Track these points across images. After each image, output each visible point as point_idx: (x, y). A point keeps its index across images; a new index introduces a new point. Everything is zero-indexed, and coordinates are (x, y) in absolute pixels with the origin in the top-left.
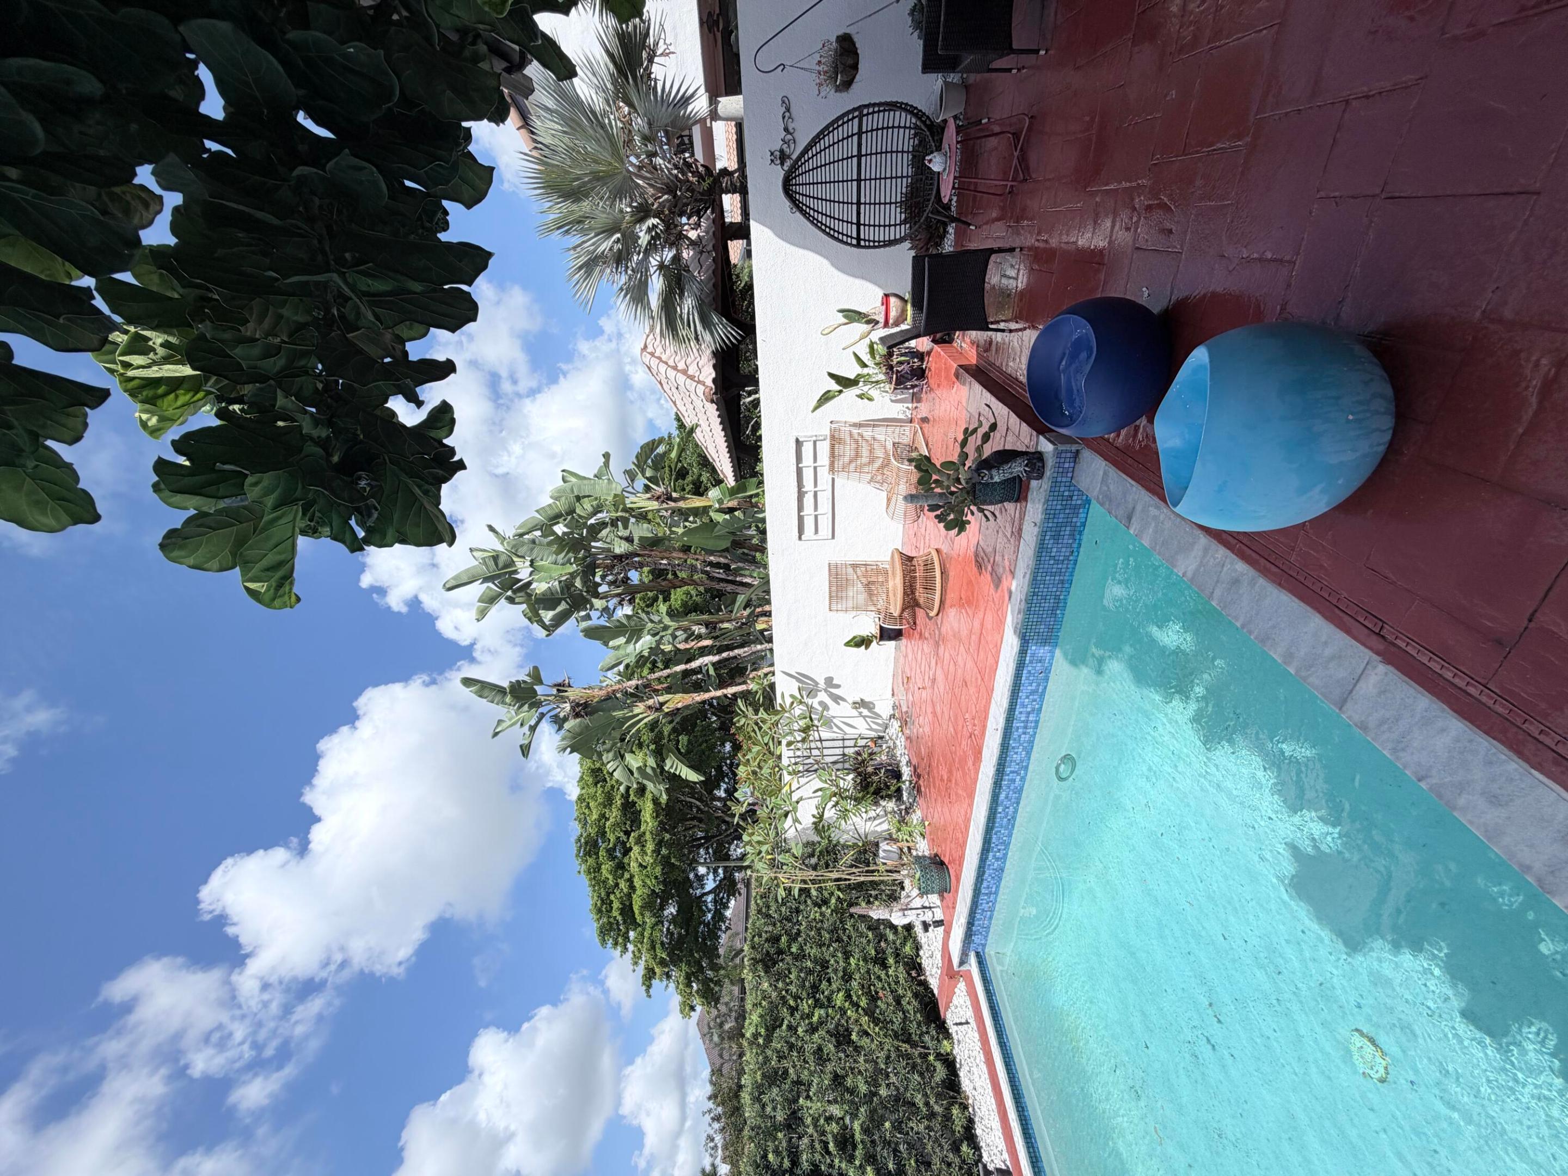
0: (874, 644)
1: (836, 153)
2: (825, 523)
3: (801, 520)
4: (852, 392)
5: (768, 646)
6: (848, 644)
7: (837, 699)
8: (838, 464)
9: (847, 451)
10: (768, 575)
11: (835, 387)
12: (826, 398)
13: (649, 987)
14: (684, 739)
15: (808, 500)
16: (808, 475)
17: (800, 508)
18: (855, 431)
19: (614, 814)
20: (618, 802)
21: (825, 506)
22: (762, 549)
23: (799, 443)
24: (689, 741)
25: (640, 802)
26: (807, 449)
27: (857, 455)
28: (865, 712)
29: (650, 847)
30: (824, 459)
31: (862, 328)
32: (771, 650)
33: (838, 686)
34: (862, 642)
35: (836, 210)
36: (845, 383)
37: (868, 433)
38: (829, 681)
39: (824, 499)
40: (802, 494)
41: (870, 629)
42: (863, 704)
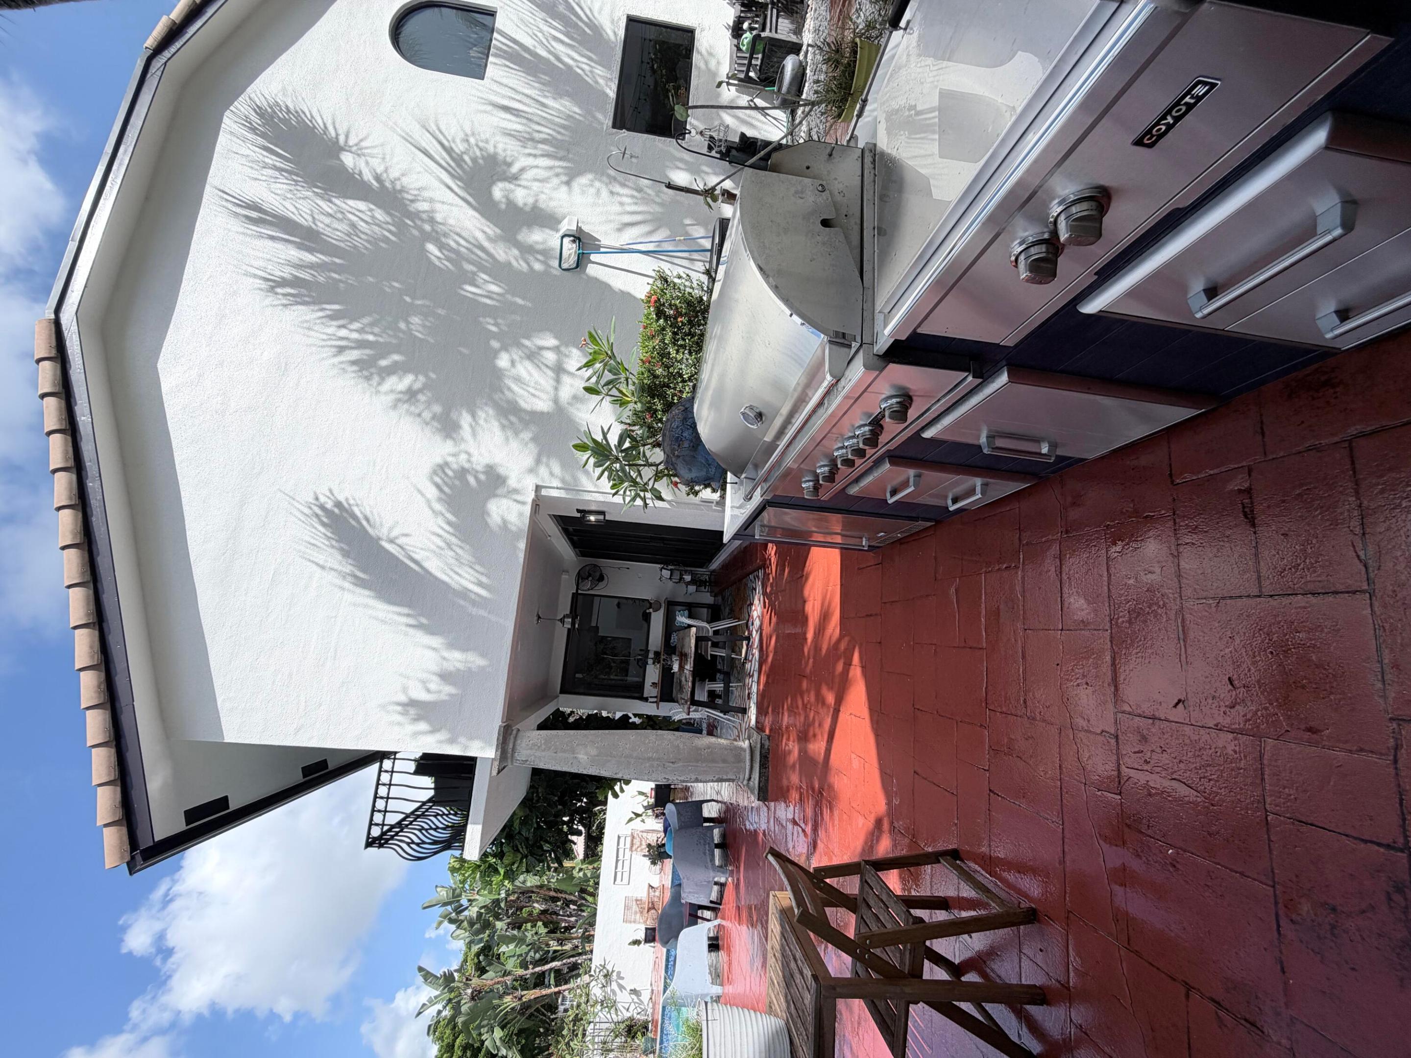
0: (642, 945)
2: (626, 875)
3: (616, 873)
4: (639, 819)
5: (589, 956)
6: (630, 944)
7: (621, 987)
8: (634, 848)
9: (637, 842)
10: (596, 909)
11: (634, 816)
12: (631, 820)
15: (620, 863)
16: (621, 852)
17: (616, 868)
18: (640, 834)
21: (626, 868)
22: (594, 895)
23: (619, 837)
26: (622, 840)
27: (641, 844)
28: (636, 1000)
30: (628, 845)
31: (643, 798)
32: (591, 960)
33: (623, 978)
34: (636, 942)
36: (637, 815)
37: (645, 835)
38: (619, 973)
39: (627, 863)
40: (617, 861)
41: (641, 935)
42: (634, 992)
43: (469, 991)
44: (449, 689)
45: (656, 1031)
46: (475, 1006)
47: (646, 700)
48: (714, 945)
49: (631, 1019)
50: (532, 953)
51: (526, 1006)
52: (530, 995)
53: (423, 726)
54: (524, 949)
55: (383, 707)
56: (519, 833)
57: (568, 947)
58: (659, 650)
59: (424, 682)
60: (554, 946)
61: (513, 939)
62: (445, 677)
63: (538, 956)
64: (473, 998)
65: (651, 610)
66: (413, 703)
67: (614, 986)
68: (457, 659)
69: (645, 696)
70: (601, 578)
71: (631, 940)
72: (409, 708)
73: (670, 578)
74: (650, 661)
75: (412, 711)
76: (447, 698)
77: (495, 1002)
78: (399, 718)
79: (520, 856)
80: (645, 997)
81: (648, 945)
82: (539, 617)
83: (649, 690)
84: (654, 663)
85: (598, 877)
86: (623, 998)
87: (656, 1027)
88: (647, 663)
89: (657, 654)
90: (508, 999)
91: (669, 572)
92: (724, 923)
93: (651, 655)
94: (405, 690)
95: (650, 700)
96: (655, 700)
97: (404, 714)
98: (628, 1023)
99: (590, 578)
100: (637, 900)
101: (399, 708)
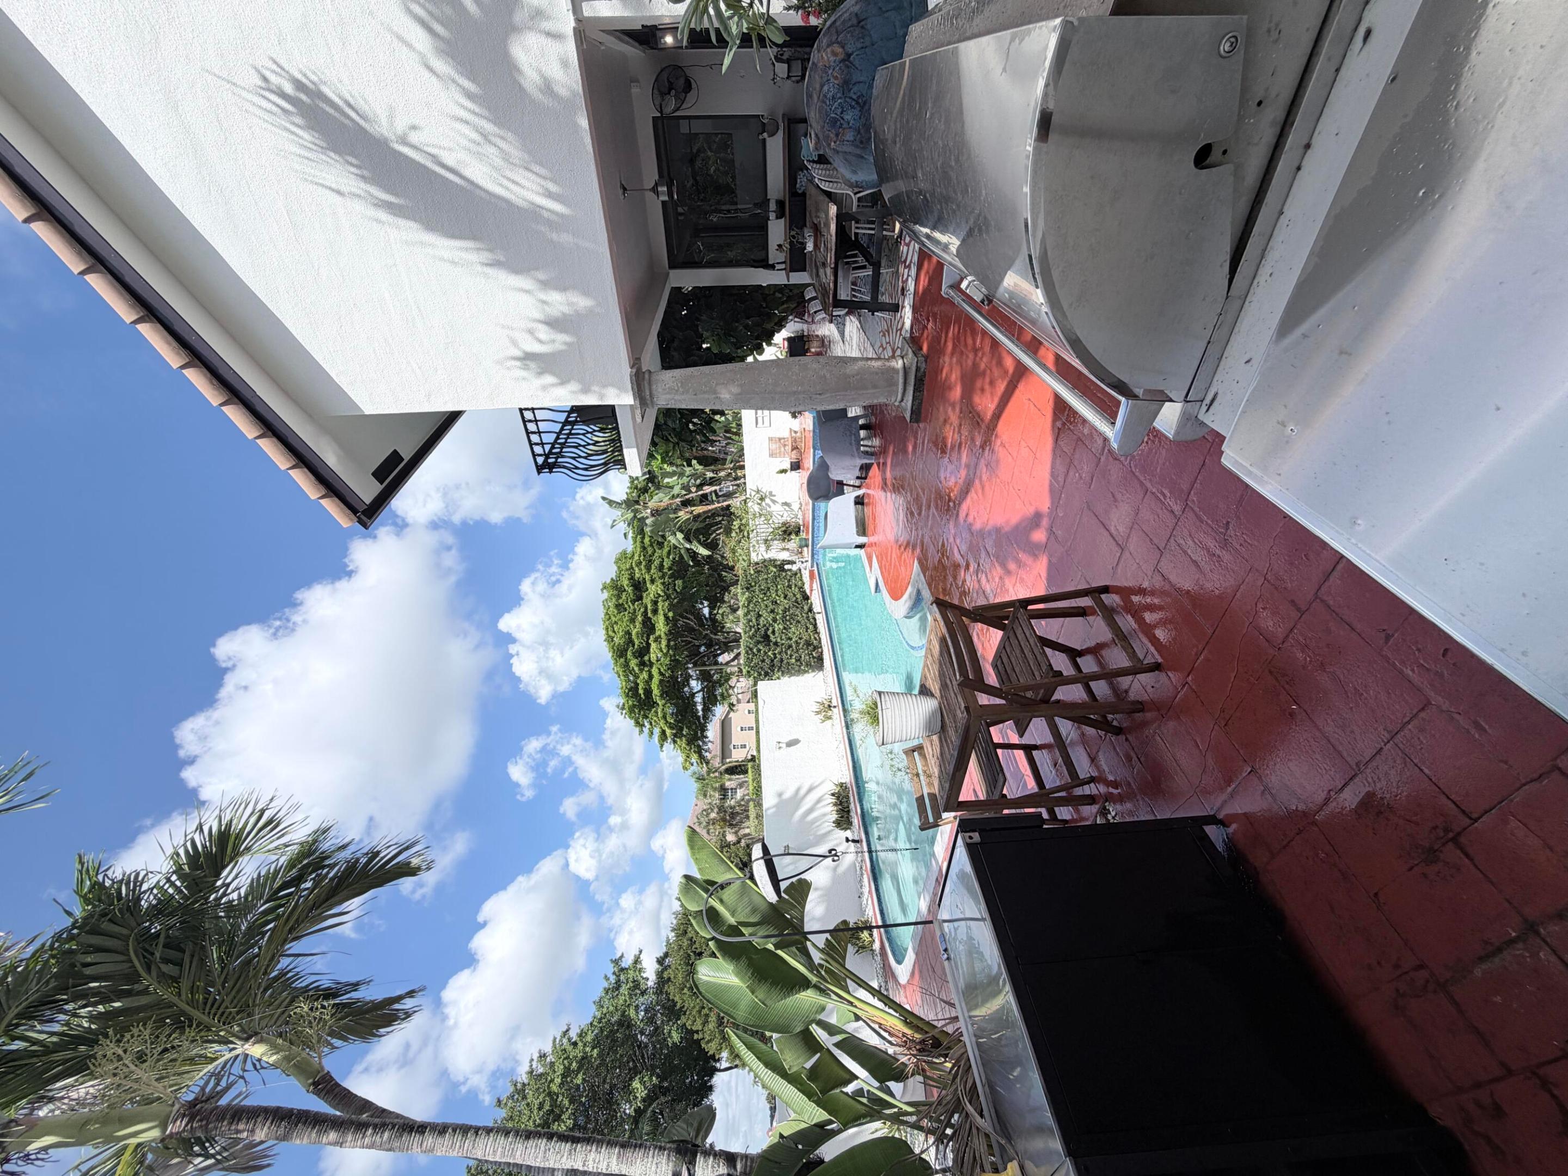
0: (788, 472)
2: (766, 419)
3: (757, 419)
5: (744, 478)
6: (778, 473)
7: (774, 502)
10: (742, 446)
13: (662, 746)
14: (679, 583)
19: (636, 630)
20: (640, 618)
22: (739, 434)
24: (683, 583)
25: (654, 619)
28: (787, 508)
29: (664, 643)
32: (745, 483)
33: (775, 495)
34: (784, 471)
38: (771, 493)
41: (787, 466)
42: (786, 504)
43: (649, 511)
44: (562, 338)
45: (807, 533)
46: (657, 520)
47: (772, 267)
48: (859, 501)
49: (784, 524)
50: (693, 481)
51: (696, 517)
52: (699, 509)
53: (549, 379)
54: (685, 480)
55: (500, 362)
56: (665, 424)
57: (722, 474)
58: (781, 198)
59: (531, 332)
60: (709, 475)
61: (673, 474)
62: (554, 323)
63: (698, 482)
64: (653, 515)
65: (765, 135)
66: (528, 357)
67: (767, 501)
68: (559, 302)
69: (771, 262)
70: (688, 87)
71: (778, 469)
72: (528, 362)
73: (789, 77)
74: (772, 216)
75: (532, 365)
76: (563, 347)
77: (671, 516)
78: (524, 373)
79: (671, 445)
80: (795, 507)
81: (793, 472)
82: (625, 189)
83: (774, 256)
84: (777, 218)
85: (740, 419)
86: (776, 509)
87: (808, 528)
88: (768, 219)
89: (780, 204)
90: (681, 513)
91: (786, 66)
92: (869, 491)
93: (773, 206)
94: (514, 343)
95: (778, 267)
96: (783, 266)
97: (526, 368)
98: (784, 529)
99: (673, 92)
100: (780, 439)
101: (518, 363)
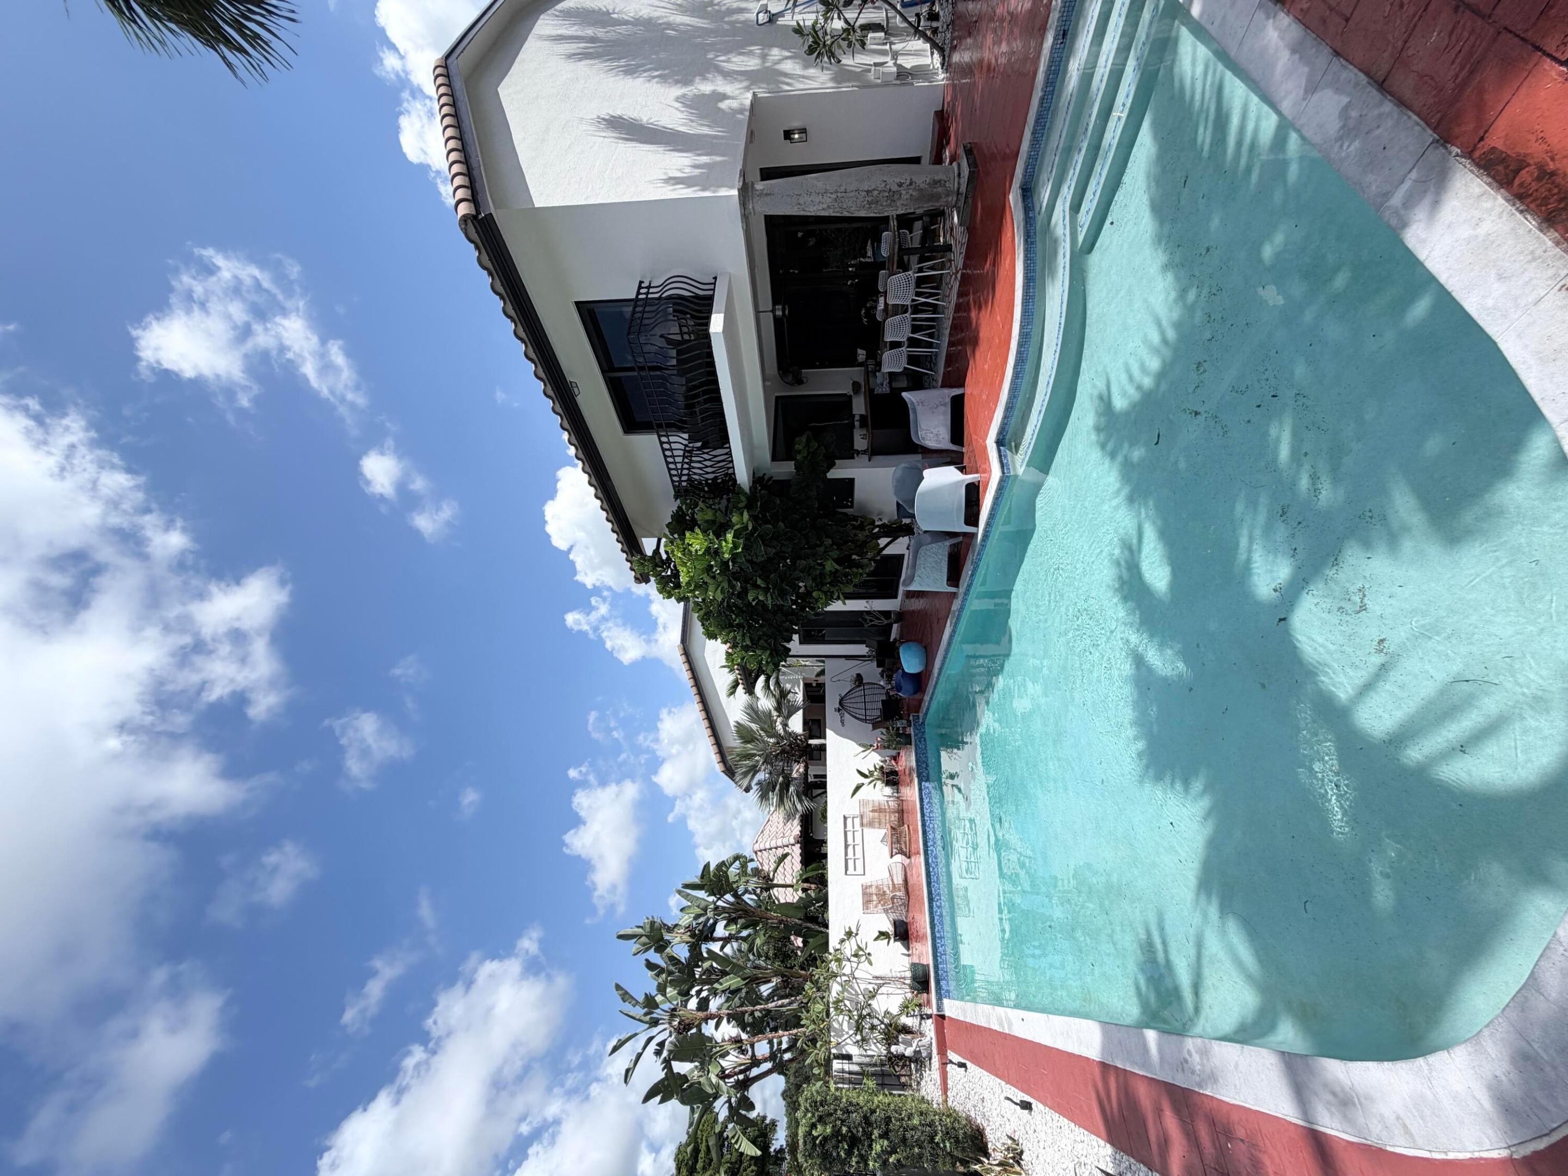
0: (888, 940)
1: (858, 694)
2: (859, 864)
6: (876, 939)
11: (861, 780)
12: (858, 788)
15: (850, 850)
16: (850, 835)
17: (846, 854)
21: (859, 854)
23: (845, 818)
26: (849, 821)
34: (883, 935)
35: (857, 711)
39: (859, 849)
40: (846, 846)
41: (889, 929)
65: (852, 399)
70: (803, 383)
71: (877, 931)
81: (896, 944)
